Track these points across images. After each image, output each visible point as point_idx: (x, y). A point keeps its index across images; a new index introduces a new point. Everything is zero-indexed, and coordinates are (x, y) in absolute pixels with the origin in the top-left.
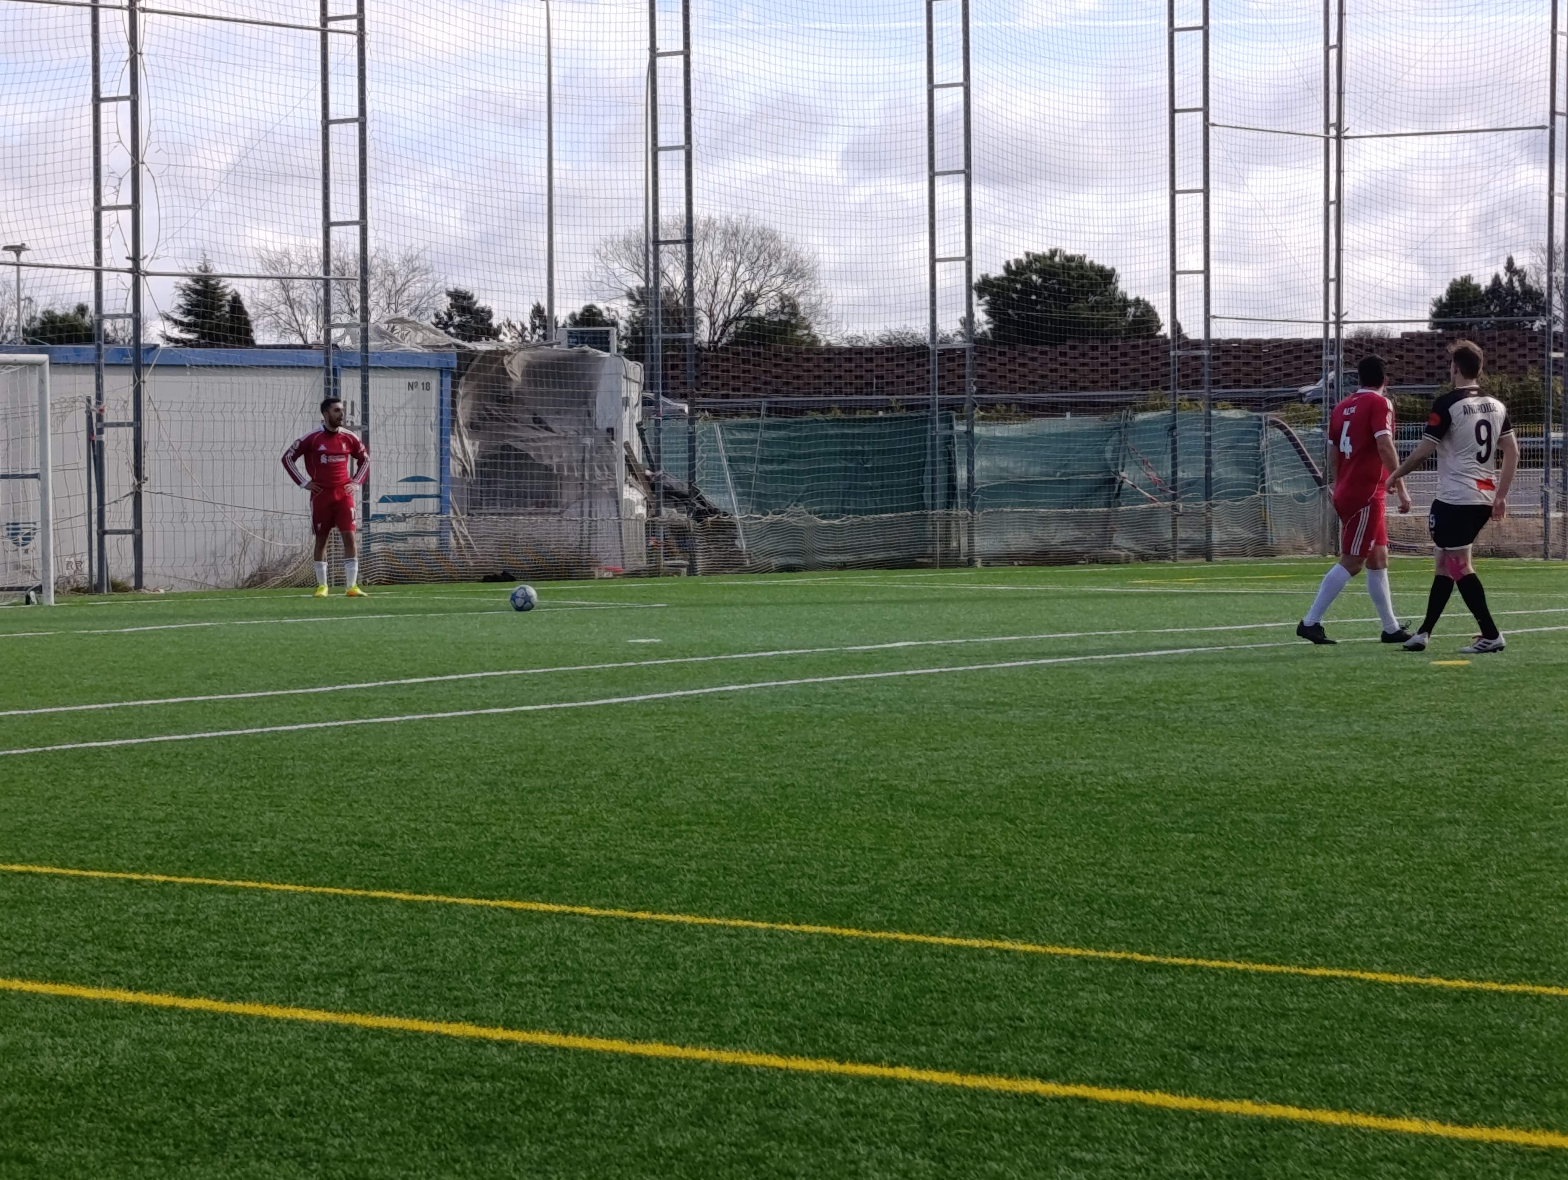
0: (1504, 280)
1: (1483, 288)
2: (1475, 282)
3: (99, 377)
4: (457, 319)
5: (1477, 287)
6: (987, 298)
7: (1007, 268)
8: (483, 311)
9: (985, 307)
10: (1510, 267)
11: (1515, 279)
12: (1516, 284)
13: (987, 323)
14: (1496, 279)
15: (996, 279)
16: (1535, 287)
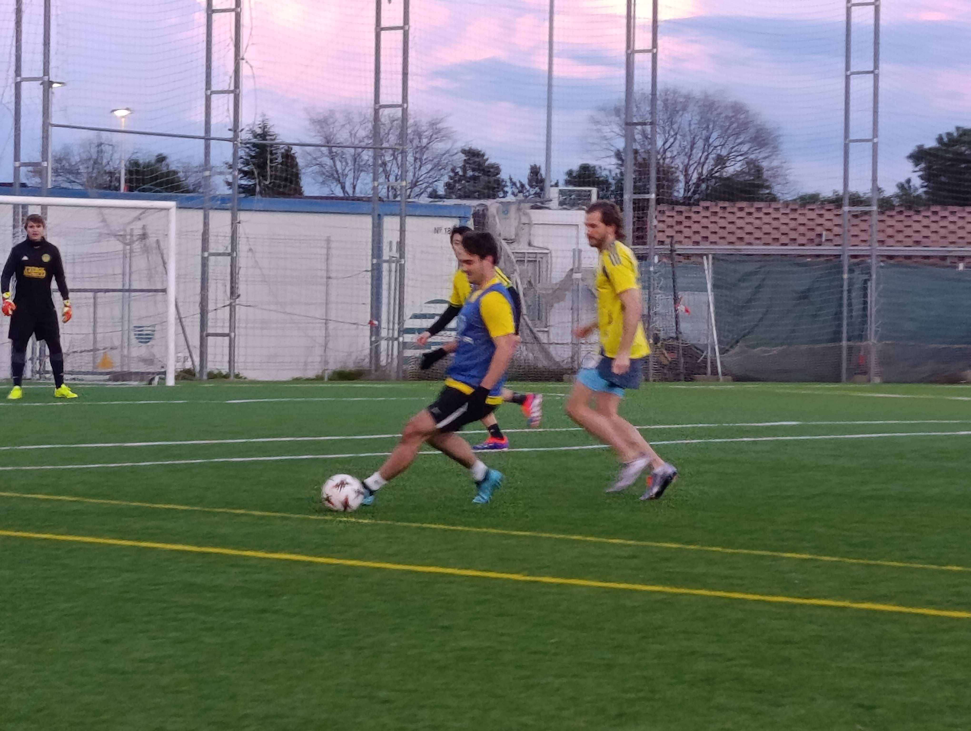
3: (206, 218)
4: (470, 173)
6: (923, 165)
7: (940, 139)
8: (492, 166)
9: (921, 173)
13: (922, 187)
15: (930, 149)
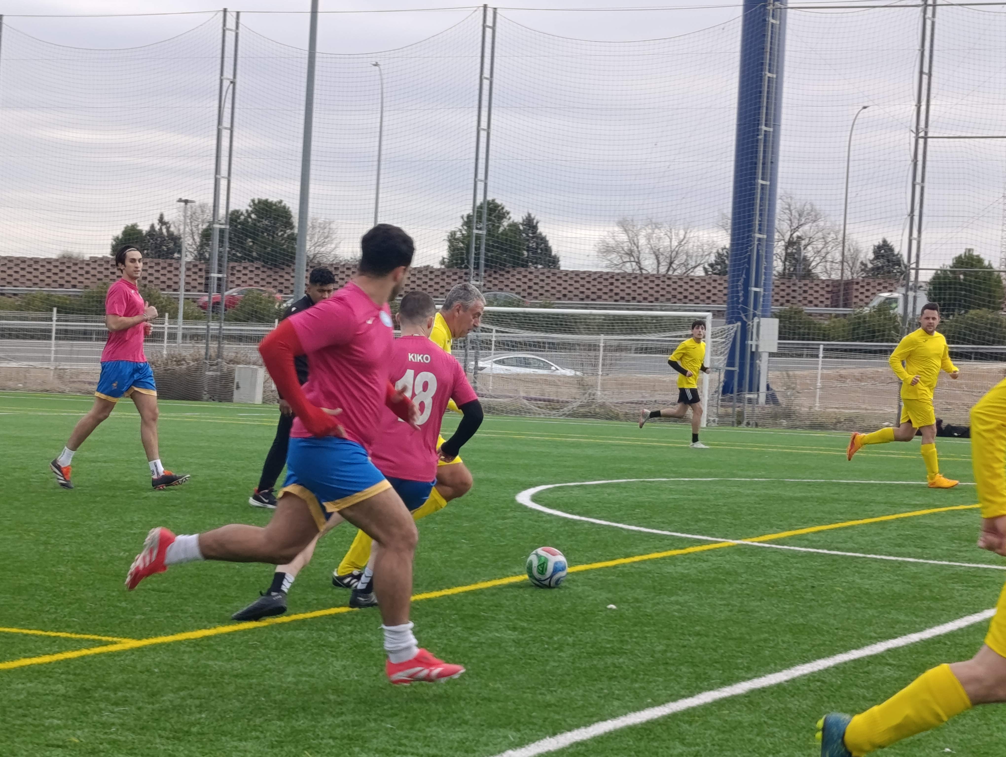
0: (157, 227)
1: (144, 232)
2: (139, 228)
5: (140, 232)
10: (161, 220)
11: (164, 227)
12: (164, 231)
14: (152, 226)
16: (176, 233)
